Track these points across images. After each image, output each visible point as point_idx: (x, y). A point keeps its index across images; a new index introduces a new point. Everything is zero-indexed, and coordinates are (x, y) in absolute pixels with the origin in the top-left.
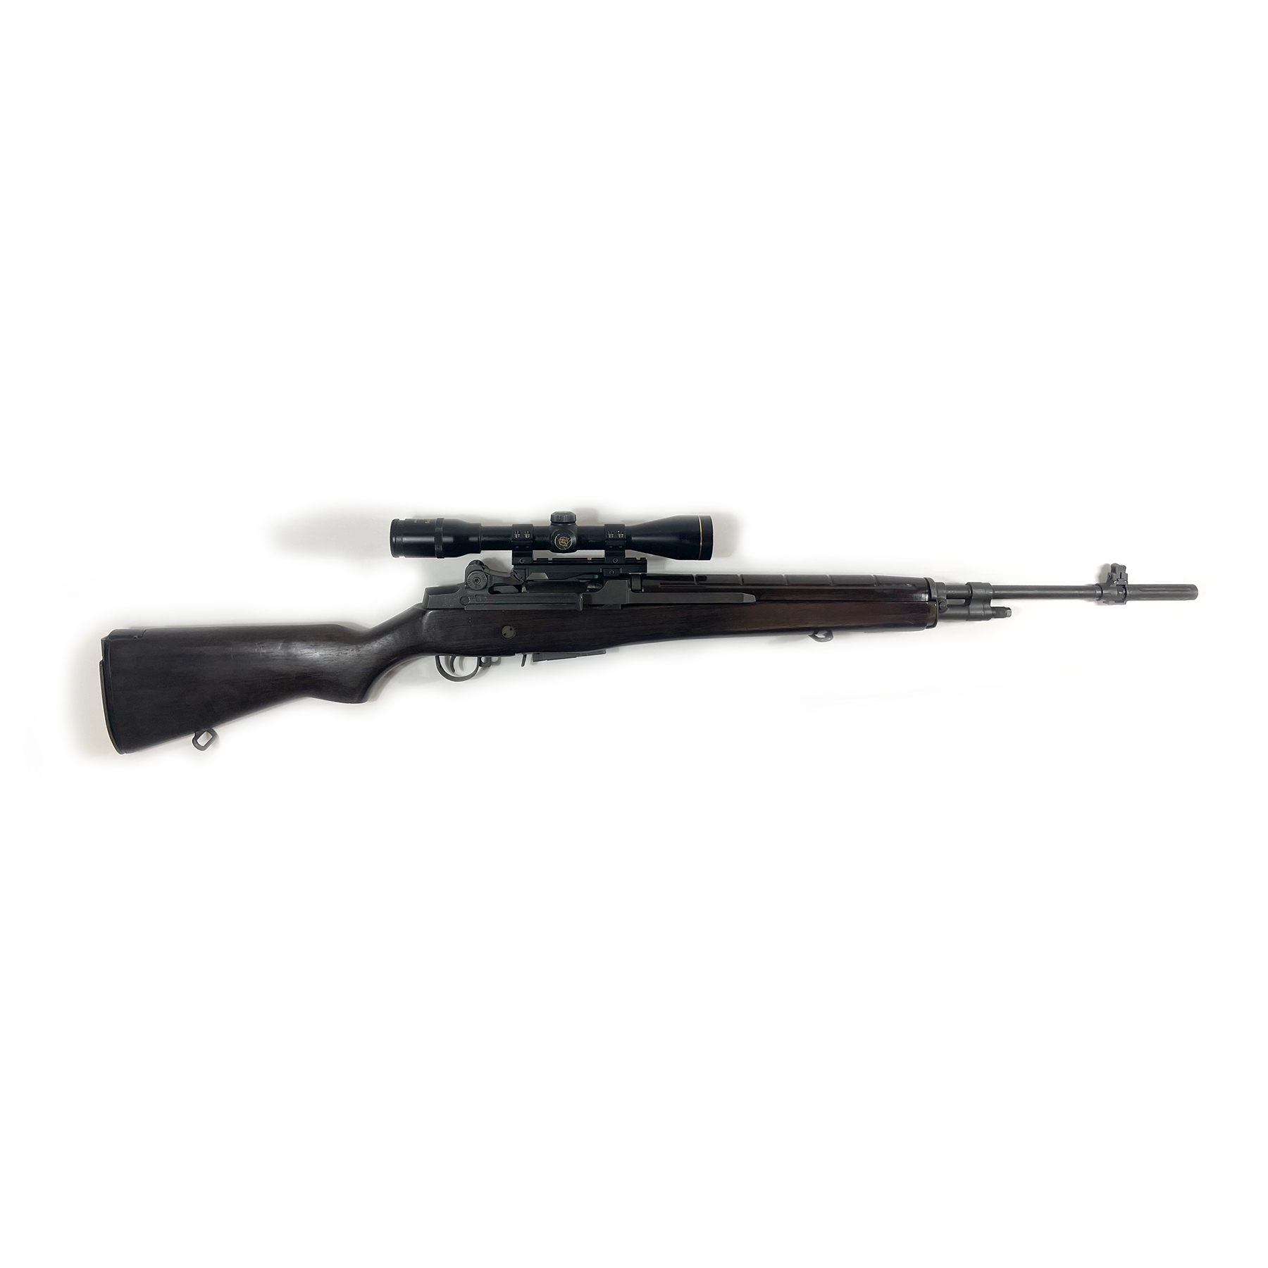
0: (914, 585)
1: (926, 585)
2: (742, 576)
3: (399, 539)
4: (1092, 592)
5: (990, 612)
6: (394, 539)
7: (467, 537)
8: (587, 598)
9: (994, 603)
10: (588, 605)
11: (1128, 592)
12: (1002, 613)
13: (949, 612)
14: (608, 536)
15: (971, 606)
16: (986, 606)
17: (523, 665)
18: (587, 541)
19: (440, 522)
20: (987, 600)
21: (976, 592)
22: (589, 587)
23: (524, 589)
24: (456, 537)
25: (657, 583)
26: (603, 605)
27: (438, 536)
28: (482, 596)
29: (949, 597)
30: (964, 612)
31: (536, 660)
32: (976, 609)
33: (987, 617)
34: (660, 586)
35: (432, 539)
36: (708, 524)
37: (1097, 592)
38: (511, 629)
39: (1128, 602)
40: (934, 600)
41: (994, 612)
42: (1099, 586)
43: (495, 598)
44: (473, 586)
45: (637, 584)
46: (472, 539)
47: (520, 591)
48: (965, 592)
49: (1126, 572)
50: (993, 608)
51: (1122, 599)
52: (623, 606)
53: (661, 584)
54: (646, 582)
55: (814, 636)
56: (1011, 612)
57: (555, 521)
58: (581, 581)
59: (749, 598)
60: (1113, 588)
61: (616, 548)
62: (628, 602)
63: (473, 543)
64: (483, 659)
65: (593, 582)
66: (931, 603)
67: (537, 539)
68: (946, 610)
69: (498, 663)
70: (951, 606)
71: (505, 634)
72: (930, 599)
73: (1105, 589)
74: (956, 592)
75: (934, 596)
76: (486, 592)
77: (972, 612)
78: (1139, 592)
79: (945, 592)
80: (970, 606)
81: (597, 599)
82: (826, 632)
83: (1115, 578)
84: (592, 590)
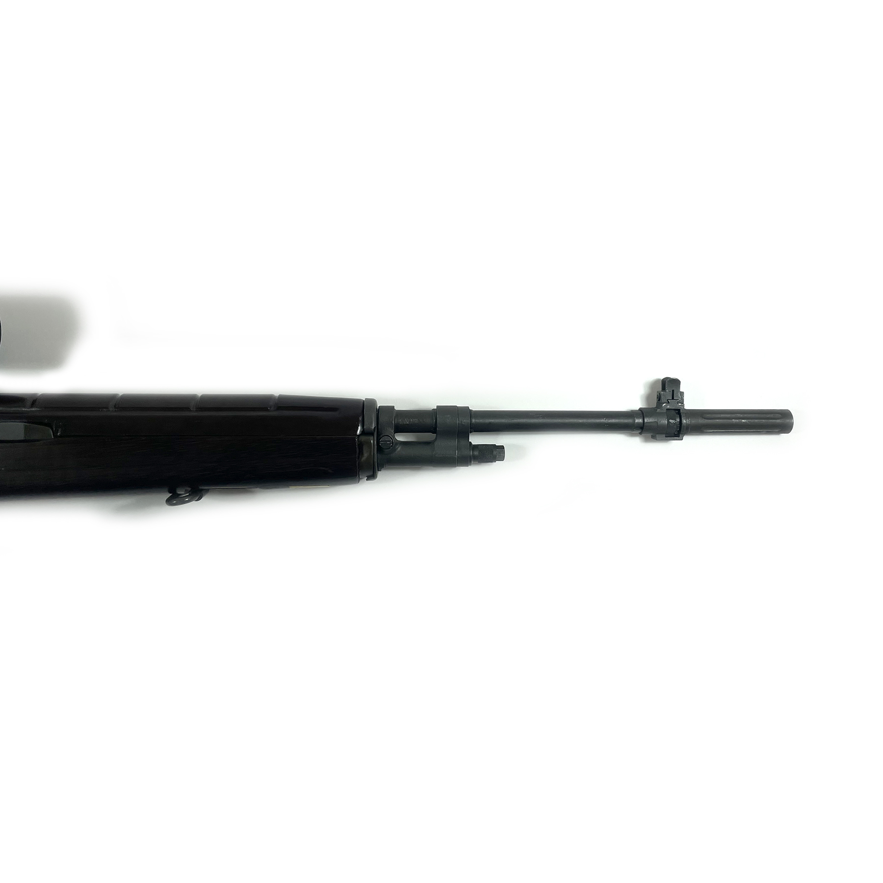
0: (339, 409)
1: (358, 411)
4: (630, 421)
5: (468, 453)
11: (684, 421)
12: (493, 454)
13: (401, 453)
15: (439, 442)
16: (463, 442)
20: (463, 432)
21: (444, 420)
29: (401, 429)
30: (426, 452)
32: (445, 447)
33: (466, 462)
37: (637, 421)
39: (685, 438)
40: (371, 434)
41: (476, 453)
42: (642, 413)
48: (428, 421)
49: (681, 390)
50: (474, 447)
51: (676, 432)
56: (505, 453)
60: (660, 414)
66: (366, 439)
68: (394, 450)
70: (404, 444)
72: (364, 432)
73: (647, 416)
74: (411, 420)
75: (369, 426)
77: (439, 453)
78: (701, 421)
80: (436, 443)
83: (663, 399)
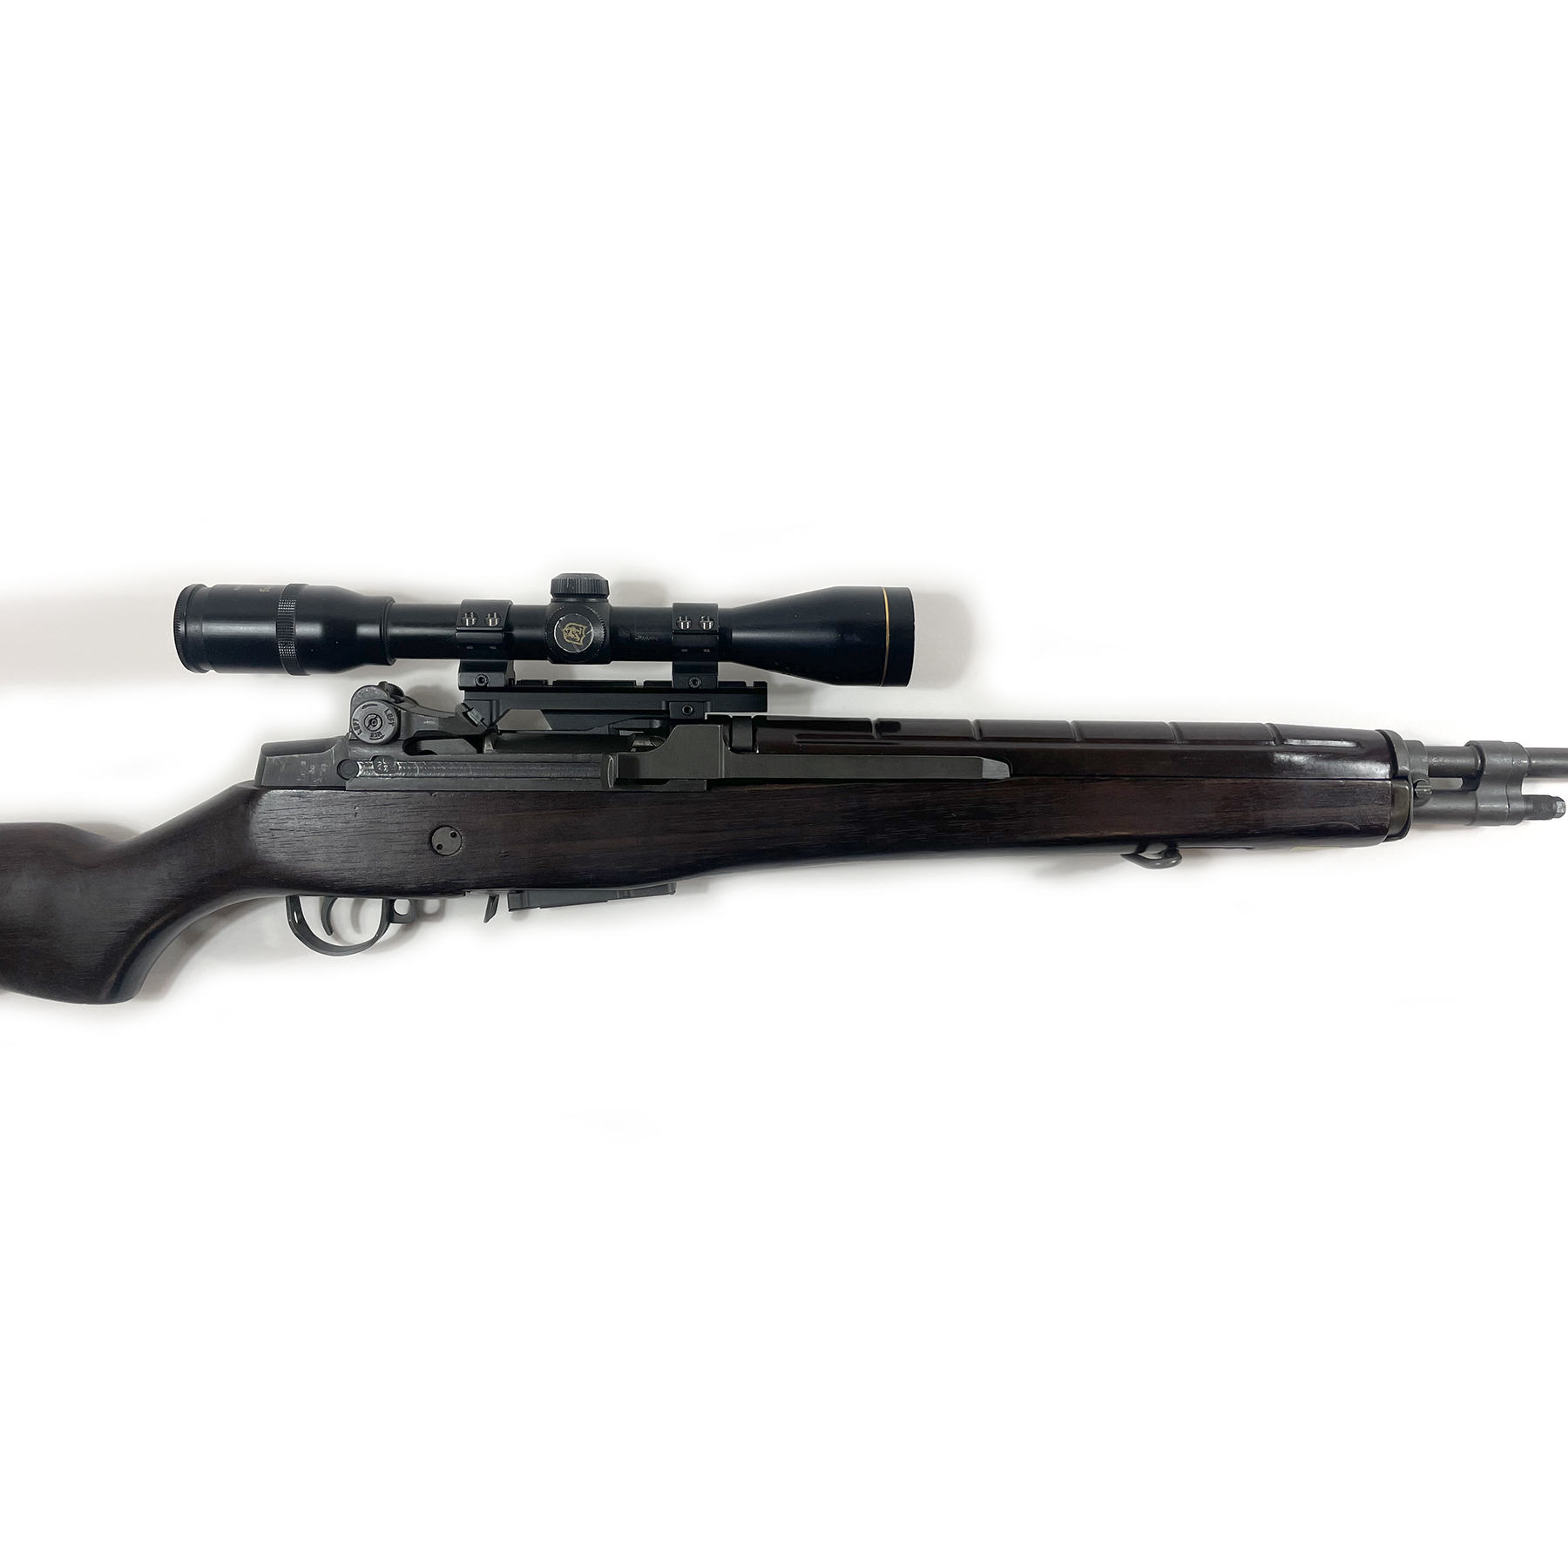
0: (1359, 744)
1: (1384, 747)
2: (978, 722)
3: (193, 628)
5: (1521, 806)
6: (182, 628)
7: (353, 626)
8: (628, 766)
9: (1531, 788)
10: (629, 779)
12: (1545, 808)
13: (1433, 805)
14: (678, 625)
15: (1482, 791)
16: (1513, 791)
17: (488, 917)
18: (632, 638)
19: (292, 592)
20: (1515, 777)
21: (1494, 761)
22: (637, 743)
23: (488, 747)
24: (328, 623)
25: (792, 736)
26: (664, 781)
27: (284, 623)
28: (389, 758)
29: (1435, 772)
30: (1466, 805)
31: (518, 907)
32: (1490, 797)
33: (1514, 817)
34: (796, 740)
35: (268, 629)
36: (903, 603)
38: (454, 835)
40: (1404, 777)
41: (1530, 806)
43: (417, 764)
44: (365, 737)
45: (743, 737)
46: (365, 630)
47: (480, 750)
48: (1467, 762)
50: (1528, 798)
52: (713, 783)
53: (799, 736)
54: (765, 734)
55: (1136, 857)
56: (1564, 807)
57: (561, 591)
58: (622, 733)
59: (995, 770)
61: (695, 652)
62: (722, 774)
63: (368, 640)
64: (402, 906)
65: (649, 733)
66: (1399, 785)
67: (517, 633)
68: (1426, 802)
69: (438, 915)
70: (1437, 793)
71: (440, 847)
72: (1395, 775)
74: (1447, 761)
75: (1403, 767)
76: (397, 751)
77: (1483, 806)
79: (1425, 760)
80: (1477, 792)
81: (650, 767)
82: (1164, 848)
84: (639, 749)
